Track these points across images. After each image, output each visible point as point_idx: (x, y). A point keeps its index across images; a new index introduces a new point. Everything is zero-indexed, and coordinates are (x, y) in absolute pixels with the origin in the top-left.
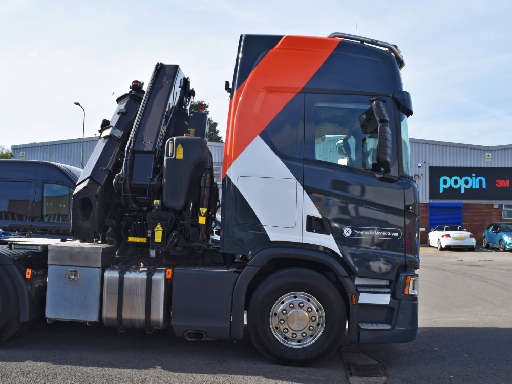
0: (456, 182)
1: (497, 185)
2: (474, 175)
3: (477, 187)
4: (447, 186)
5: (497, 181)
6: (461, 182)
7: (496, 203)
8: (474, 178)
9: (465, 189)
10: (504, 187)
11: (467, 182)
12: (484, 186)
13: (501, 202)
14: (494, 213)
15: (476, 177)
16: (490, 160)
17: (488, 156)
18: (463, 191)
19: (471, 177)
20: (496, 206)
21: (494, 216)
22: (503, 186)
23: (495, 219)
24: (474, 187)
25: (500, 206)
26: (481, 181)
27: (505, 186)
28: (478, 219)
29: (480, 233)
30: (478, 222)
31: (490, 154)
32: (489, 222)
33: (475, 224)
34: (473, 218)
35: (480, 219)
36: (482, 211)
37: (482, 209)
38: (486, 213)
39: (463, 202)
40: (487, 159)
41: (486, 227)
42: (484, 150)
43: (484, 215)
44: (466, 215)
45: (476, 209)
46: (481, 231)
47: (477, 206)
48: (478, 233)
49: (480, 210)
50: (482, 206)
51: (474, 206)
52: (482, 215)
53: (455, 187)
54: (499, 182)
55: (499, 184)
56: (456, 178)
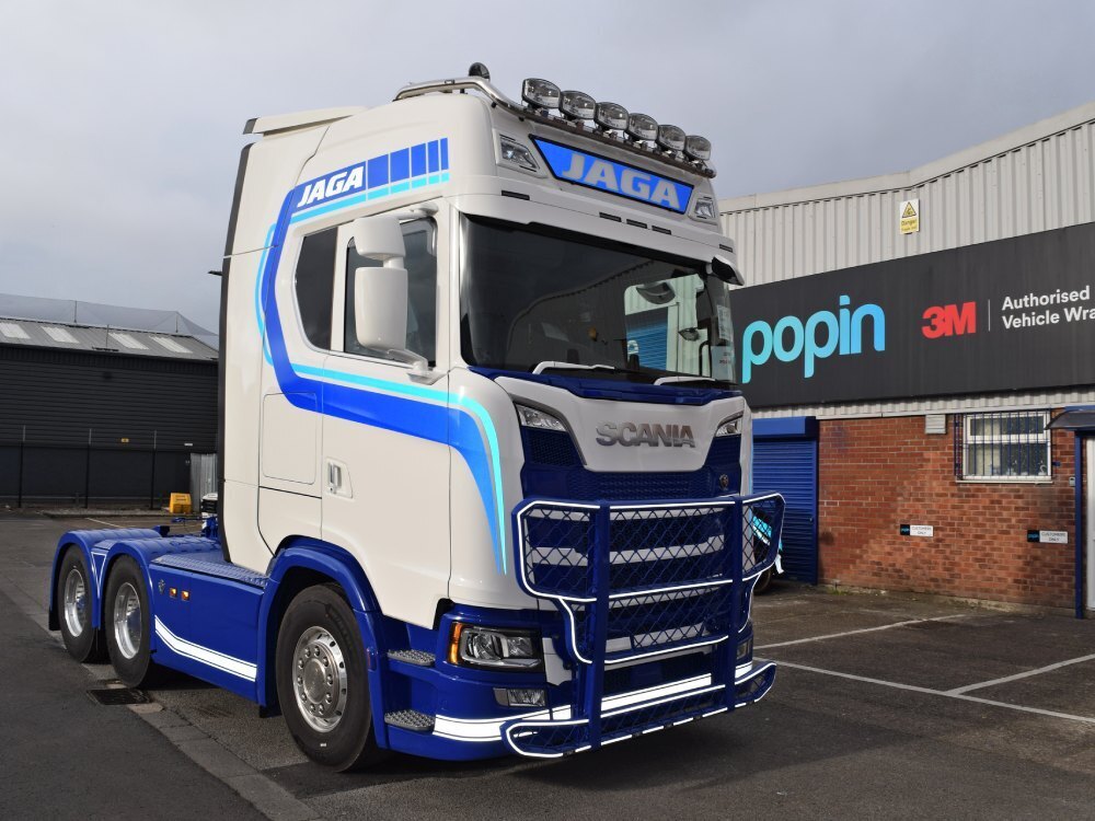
0: (788, 339)
1: (926, 331)
2: (845, 300)
3: (857, 349)
4: (761, 359)
5: (927, 315)
6: (805, 335)
7: (935, 414)
8: (844, 313)
9: (816, 359)
10: (955, 337)
11: (822, 335)
12: (879, 344)
13: (953, 406)
14: (930, 455)
15: (852, 308)
16: (914, 228)
17: (909, 213)
18: (809, 371)
19: (836, 310)
20: (936, 426)
21: (929, 467)
22: (949, 333)
23: (934, 484)
24: (844, 351)
25: (954, 421)
26: (868, 323)
27: (960, 331)
28: (873, 483)
29: (880, 543)
30: (872, 494)
31: (915, 204)
32: (911, 494)
33: (861, 504)
34: (854, 478)
35: (880, 483)
36: (885, 450)
37: (886, 438)
38: (902, 455)
39: (820, 413)
40: (904, 223)
41: (900, 518)
42: (896, 191)
43: (893, 466)
44: (834, 467)
45: (866, 439)
46: (883, 532)
47: (871, 427)
48: (872, 541)
49: (879, 444)
50: (886, 427)
51: (859, 428)
52: (885, 467)
53: (786, 357)
54: (934, 316)
55: (934, 328)
56: (791, 321)
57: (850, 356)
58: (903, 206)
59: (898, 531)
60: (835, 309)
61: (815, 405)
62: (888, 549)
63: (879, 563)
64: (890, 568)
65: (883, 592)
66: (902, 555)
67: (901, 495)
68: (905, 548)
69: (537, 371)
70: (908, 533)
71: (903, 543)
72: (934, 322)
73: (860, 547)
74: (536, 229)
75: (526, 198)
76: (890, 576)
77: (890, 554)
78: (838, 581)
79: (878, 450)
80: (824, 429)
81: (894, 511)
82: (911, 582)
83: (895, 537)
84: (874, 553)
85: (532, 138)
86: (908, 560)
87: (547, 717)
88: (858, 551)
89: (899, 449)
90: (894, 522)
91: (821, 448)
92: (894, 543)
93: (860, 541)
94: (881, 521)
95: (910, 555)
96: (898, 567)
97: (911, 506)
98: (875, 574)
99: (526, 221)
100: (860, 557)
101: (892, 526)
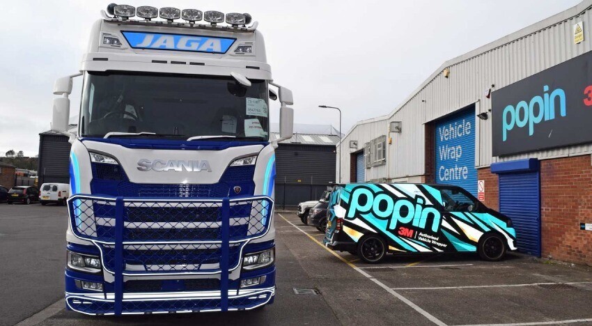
0: (522, 114)
1: (586, 101)
3: (552, 117)
4: (511, 127)
5: (586, 92)
6: (529, 111)
8: (546, 95)
9: (534, 124)
11: (536, 110)
12: (563, 112)
15: (550, 92)
16: (581, 39)
17: (578, 31)
24: (546, 119)
26: (557, 99)
28: (566, 197)
29: (570, 234)
30: (566, 204)
31: (581, 24)
32: (585, 204)
33: (561, 210)
34: (557, 194)
35: (570, 197)
36: (571, 177)
37: (572, 169)
38: (582, 179)
39: (540, 156)
40: (576, 37)
41: (580, 219)
42: (571, 19)
43: (576, 187)
44: (548, 188)
45: (562, 171)
46: (572, 228)
47: (564, 163)
48: (566, 233)
49: (569, 173)
50: (572, 163)
51: (559, 164)
52: (572, 187)
53: (521, 124)
54: (590, 92)
55: (589, 99)
56: (522, 104)
57: (550, 121)
58: (575, 27)
59: (579, 227)
60: (542, 94)
61: (537, 151)
62: (574, 238)
63: (570, 247)
64: (576, 250)
65: (573, 265)
66: (582, 242)
67: (580, 204)
68: (583, 237)
69: (106, 137)
70: (584, 229)
71: (582, 235)
72: (590, 95)
73: (561, 236)
74: (109, 73)
75: (106, 59)
76: (576, 255)
77: (575, 241)
78: (550, 256)
79: (569, 177)
80: (543, 165)
81: (577, 214)
82: (586, 259)
83: (578, 231)
84: (568, 240)
85: (122, 32)
86: (585, 246)
87: (103, 297)
88: (560, 239)
89: (579, 176)
90: (577, 221)
91: (542, 176)
92: (577, 234)
93: (561, 233)
94: (570, 220)
95: (585, 242)
96: (580, 249)
97: (586, 211)
98: (569, 253)
99: (104, 70)
100: (561, 242)
101: (576, 223)
